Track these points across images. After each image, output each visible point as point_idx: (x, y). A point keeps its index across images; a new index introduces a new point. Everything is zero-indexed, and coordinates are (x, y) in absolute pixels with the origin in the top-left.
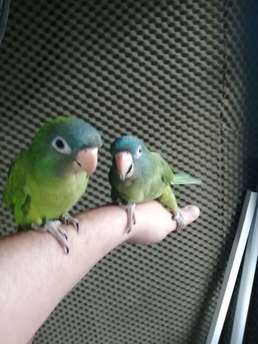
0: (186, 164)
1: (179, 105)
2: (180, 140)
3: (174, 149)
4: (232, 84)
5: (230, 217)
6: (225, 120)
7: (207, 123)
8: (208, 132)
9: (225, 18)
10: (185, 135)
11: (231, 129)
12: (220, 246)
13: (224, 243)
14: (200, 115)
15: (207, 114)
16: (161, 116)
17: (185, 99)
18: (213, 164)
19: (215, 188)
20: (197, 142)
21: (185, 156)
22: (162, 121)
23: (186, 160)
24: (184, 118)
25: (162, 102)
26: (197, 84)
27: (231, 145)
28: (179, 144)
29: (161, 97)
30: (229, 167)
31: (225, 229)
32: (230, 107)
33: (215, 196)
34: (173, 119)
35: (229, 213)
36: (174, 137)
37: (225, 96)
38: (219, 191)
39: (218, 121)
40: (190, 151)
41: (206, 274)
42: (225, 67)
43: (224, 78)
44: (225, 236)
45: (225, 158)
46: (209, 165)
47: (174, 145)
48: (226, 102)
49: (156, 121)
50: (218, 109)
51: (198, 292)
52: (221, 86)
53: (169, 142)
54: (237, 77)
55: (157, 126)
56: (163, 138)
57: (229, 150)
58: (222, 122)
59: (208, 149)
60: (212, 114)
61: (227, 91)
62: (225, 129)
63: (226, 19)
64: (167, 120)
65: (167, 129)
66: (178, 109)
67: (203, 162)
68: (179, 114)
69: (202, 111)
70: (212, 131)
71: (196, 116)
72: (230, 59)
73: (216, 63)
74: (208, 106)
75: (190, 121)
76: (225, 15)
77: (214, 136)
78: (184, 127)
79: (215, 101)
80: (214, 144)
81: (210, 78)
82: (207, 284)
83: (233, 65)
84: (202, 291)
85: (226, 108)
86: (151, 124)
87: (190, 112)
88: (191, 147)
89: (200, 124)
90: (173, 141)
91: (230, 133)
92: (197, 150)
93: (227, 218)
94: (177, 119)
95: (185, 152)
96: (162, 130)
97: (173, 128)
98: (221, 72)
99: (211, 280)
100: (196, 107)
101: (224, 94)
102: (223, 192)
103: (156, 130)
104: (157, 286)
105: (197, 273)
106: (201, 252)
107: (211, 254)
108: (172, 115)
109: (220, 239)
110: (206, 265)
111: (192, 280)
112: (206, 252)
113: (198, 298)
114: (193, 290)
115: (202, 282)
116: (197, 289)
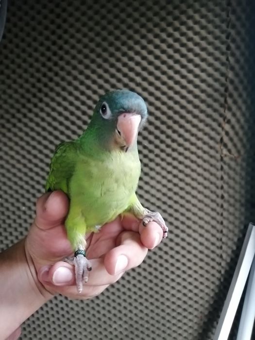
0: (182, 189)
1: (176, 127)
2: (175, 163)
3: (169, 172)
4: (234, 108)
5: (230, 252)
6: (225, 146)
7: (206, 148)
8: (206, 157)
9: (227, 40)
10: (181, 158)
11: (232, 156)
12: (217, 283)
13: (222, 280)
14: (199, 139)
15: (206, 138)
16: (157, 137)
17: (182, 122)
18: (212, 192)
19: (213, 218)
20: (194, 166)
22: (157, 142)
23: (182, 184)
24: (181, 140)
25: (158, 123)
26: (196, 107)
27: (232, 173)
28: (175, 167)
29: (157, 118)
30: (230, 196)
31: (223, 264)
32: (232, 133)
33: (213, 227)
34: (169, 141)
35: (229, 247)
36: (169, 159)
37: (226, 121)
38: (218, 222)
39: (218, 146)
40: (187, 175)
41: (201, 312)
42: (226, 90)
43: (226, 101)
44: (223, 272)
45: (225, 186)
46: (207, 192)
47: (170, 168)
48: (227, 127)
49: (151, 142)
50: (219, 134)
51: (190, 331)
52: (222, 110)
53: (164, 164)
54: (240, 101)
55: (151, 147)
56: (158, 160)
57: (230, 177)
58: (222, 147)
59: (206, 174)
60: (212, 138)
61: (228, 115)
62: (226, 156)
63: (229, 41)
64: (162, 142)
65: (162, 151)
66: (175, 131)
67: (200, 188)
68: (175, 136)
69: (200, 134)
70: (211, 156)
71: (193, 139)
72: (232, 82)
73: (217, 85)
74: (207, 129)
75: (187, 145)
76: (227, 37)
77: (213, 161)
78: (181, 149)
79: (215, 125)
80: (213, 170)
81: (209, 101)
82: (202, 323)
83: (236, 89)
84: (196, 330)
85: (227, 133)
86: (146, 145)
87: (187, 135)
88: (188, 171)
90: (169, 164)
91: (231, 159)
92: (194, 175)
93: (226, 252)
94: (174, 141)
95: (181, 176)
96: (157, 151)
97: (169, 151)
98: (222, 95)
99: (206, 320)
100: (194, 130)
101: (225, 118)
102: (222, 223)
103: (151, 151)
104: (146, 318)
105: (190, 310)
106: (196, 287)
107: (207, 290)
108: (168, 137)
109: (218, 275)
110: (201, 302)
111: (185, 317)
112: (202, 287)
113: (190, 338)
114: (185, 328)
115: (196, 320)
116: (190, 327)
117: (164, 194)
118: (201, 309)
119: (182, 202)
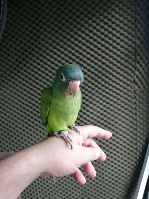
0: (112, 110)
1: (107, 74)
2: (108, 95)
3: (104, 101)
4: (141, 62)
5: (141, 146)
6: (137, 84)
7: (125, 86)
8: (125, 91)
9: (135, 22)
10: (111, 92)
11: (141, 90)
12: (135, 165)
13: (138, 163)
14: (121, 81)
15: (125, 80)
16: (96, 81)
17: (111, 71)
18: (130, 111)
19: (131, 127)
20: (119, 97)
21: (111, 105)
22: (96, 84)
23: (112, 108)
24: (110, 82)
25: (96, 72)
26: (118, 62)
27: (141, 100)
28: (107, 98)
29: (96, 70)
30: (140, 113)
31: (138, 153)
32: (140, 76)
33: (131, 132)
34: (103, 83)
35: (141, 143)
36: (104, 93)
38: (134, 129)
39: (132, 85)
40: (115, 102)
41: (126, 182)
42: (136, 51)
43: (136, 58)
44: (138, 158)
45: (138, 108)
46: (127, 112)
47: (104, 99)
48: (137, 73)
49: (93, 84)
50: (132, 77)
51: (120, 194)
52: (134, 63)
53: (101, 96)
54: (144, 58)
55: (93, 87)
56: (97, 94)
57: (140, 102)
58: (135, 85)
59: (126, 101)
60: (128, 80)
61: (138, 66)
62: (137, 90)
64: (99, 83)
65: (100, 89)
66: (106, 77)
67: (123, 109)
68: (107, 80)
69: (122, 78)
70: (129, 91)
71: (118, 81)
72: (139, 46)
73: (130, 49)
74: (126, 75)
75: (114, 84)
77: (130, 93)
78: (111, 87)
79: (130, 72)
80: (130, 98)
81: (126, 58)
82: (127, 188)
83: (141, 50)
84: (123, 193)
85: (137, 77)
86: (90, 85)
87: (114, 79)
88: (115, 100)
89: (121, 86)
90: (104, 96)
91: (140, 92)
92: (119, 102)
93: (139, 147)
94: (106, 82)
95: (111, 103)
96: (97, 89)
97: (103, 88)
98: (133, 55)
99: (129, 187)
100: (118, 76)
101: (135, 68)
102: (136, 130)
103: (93, 89)
104: (94, 187)
105: (120, 181)
106: (122, 168)
107: (129, 169)
108: (103, 80)
109: (135, 160)
110: (126, 176)
111: (117, 186)
112: (126, 167)
113: (120, 198)
114: (117, 192)
115: (123, 187)
116: (120, 191)
117: (102, 114)
118: (126, 180)
119: (112, 118)
